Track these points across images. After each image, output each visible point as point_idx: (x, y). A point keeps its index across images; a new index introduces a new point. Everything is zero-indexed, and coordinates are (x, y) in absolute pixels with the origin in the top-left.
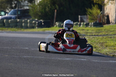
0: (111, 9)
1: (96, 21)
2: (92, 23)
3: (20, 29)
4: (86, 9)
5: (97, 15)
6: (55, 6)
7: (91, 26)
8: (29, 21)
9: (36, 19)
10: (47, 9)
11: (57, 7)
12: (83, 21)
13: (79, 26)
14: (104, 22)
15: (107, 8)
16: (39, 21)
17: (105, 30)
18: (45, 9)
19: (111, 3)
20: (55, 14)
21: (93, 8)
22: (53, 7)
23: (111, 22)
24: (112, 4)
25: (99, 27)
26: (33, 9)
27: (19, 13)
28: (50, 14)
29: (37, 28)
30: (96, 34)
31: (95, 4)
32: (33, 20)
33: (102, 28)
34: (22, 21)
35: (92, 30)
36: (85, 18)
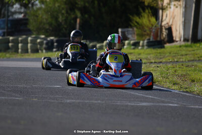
2: (146, 41)
4: (131, 16)
5: (150, 26)
6: (75, 12)
7: (143, 46)
8: (30, 39)
9: (43, 36)
10: (60, 19)
11: (79, 14)
14: (163, 40)
16: (49, 39)
17: (170, 53)
18: (57, 19)
19: (174, 5)
20: (78, 26)
21: (143, 14)
24: (177, 7)
25: (159, 48)
26: (35, 18)
27: (9, 25)
28: (65, 26)
29: (44, 51)
30: (153, 61)
31: (146, 8)
32: (37, 38)
33: (162, 50)
34: (18, 40)
36: (131, 32)
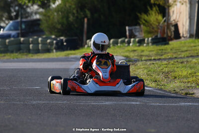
0: (180, 13)
1: (156, 34)
2: (150, 39)
3: (25, 54)
4: (139, 15)
5: (157, 24)
6: (85, 12)
7: (148, 43)
8: (40, 39)
9: (53, 37)
10: (71, 18)
11: (88, 13)
12: (135, 37)
13: (126, 45)
14: (170, 37)
15: (173, 12)
16: (58, 39)
17: (171, 50)
18: (68, 18)
19: (180, 2)
20: (86, 26)
21: (150, 12)
22: (82, 13)
23: (181, 35)
24: (183, 4)
25: (162, 45)
26: (48, 18)
27: (23, 26)
28: (76, 26)
29: (54, 51)
30: (156, 58)
31: (153, 6)
32: (47, 38)
33: (166, 46)
34: (29, 41)
35: (149, 51)
36: (138, 30)
